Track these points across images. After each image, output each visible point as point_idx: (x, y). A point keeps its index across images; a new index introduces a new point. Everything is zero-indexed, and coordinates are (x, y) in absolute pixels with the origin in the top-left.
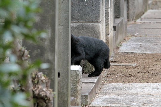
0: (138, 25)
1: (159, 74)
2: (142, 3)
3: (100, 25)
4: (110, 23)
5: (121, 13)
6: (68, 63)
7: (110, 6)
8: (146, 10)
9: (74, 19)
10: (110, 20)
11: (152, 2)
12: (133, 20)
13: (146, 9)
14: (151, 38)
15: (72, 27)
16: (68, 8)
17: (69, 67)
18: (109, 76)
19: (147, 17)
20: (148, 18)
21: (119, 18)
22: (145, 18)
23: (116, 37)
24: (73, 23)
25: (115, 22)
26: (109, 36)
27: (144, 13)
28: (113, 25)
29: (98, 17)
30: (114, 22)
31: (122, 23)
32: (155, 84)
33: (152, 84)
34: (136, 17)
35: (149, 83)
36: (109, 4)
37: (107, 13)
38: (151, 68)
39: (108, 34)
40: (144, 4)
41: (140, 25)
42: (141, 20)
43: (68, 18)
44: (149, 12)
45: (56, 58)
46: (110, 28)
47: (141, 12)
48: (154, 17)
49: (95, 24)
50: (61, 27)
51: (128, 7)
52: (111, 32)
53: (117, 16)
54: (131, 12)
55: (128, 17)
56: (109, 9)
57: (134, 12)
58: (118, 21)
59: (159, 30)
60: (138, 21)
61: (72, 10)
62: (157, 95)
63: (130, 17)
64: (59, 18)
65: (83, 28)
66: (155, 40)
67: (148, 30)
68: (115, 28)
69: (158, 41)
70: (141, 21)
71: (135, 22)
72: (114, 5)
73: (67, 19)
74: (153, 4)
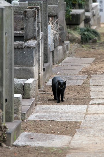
0: (59, 67)
1: (72, 99)
2: (62, 53)
3: (34, 68)
4: (41, 66)
5: (49, 60)
6: (12, 93)
7: (40, 56)
8: (65, 58)
9: (16, 64)
10: (41, 64)
11: (69, 53)
12: (56, 64)
13: (65, 57)
14: (67, 76)
15: (15, 69)
16: (12, 58)
17: (13, 95)
18: (40, 100)
19: (65, 62)
20: (66, 63)
21: (47, 63)
22: (64, 63)
23: (45, 75)
24: (16, 66)
25: (45, 66)
26: (40, 75)
27: (63, 60)
28: (43, 68)
29: (33, 63)
30: (44, 66)
31: (49, 66)
32: (69, 105)
33: (67, 105)
34: (58, 62)
35: (65, 105)
36: (40, 54)
37: (39, 60)
38: (67, 95)
39: (40, 74)
40: (63, 54)
41: (61, 67)
42: (62, 64)
43: (12, 64)
44: (67, 59)
45: (4, 90)
46: (41, 69)
47: (62, 59)
48: (70, 62)
49: (31, 67)
50: (7, 70)
51: (53, 56)
52: (42, 72)
53: (46, 62)
54: (55, 59)
55: (53, 62)
56: (40, 58)
57: (57, 59)
58: (46, 65)
59: (73, 70)
60: (60, 64)
61: (15, 58)
62: (70, 112)
63: (54, 62)
64: (6, 64)
65: (23, 69)
66: (70, 77)
67: (66, 70)
68: (44, 69)
69: (72, 78)
70: (61, 65)
71: (58, 65)
72: (44, 55)
73: (11, 65)
74: (70, 54)
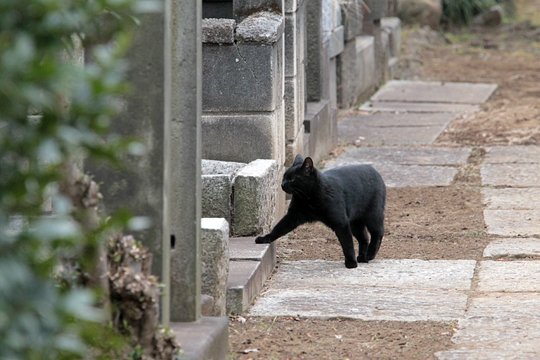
0: (363, 117)
1: (415, 237)
2: (373, 66)
3: (272, 118)
4: (295, 113)
5: (324, 90)
6: (195, 213)
7: (295, 73)
8: (382, 82)
9: (209, 104)
10: (295, 105)
11: (398, 63)
12: (351, 105)
13: (383, 78)
14: (395, 150)
15: (204, 125)
16: (195, 79)
17: (197, 223)
18: (293, 242)
19: (384, 98)
20: (387, 101)
21: (317, 101)
22: (380, 101)
23: (309, 148)
24: (207, 113)
25: (309, 112)
26: (294, 145)
27: (377, 89)
28: (303, 119)
29: (268, 99)
30: (306, 111)
31: (324, 113)
32: (405, 261)
33: (397, 261)
34: (358, 99)
35: (391, 260)
36: (292, 68)
37: (289, 90)
38: (396, 224)
39: (292, 141)
40: (377, 67)
41: (368, 117)
42: (371, 106)
43: (195, 102)
44: (390, 87)
45: (166, 199)
46: (296, 125)
47: (370, 88)
48: (402, 99)
49: (260, 117)
50: (179, 126)
51: (339, 74)
52: (299, 134)
53: (313, 96)
54: (347, 86)
55: (339, 99)
56: (295, 81)
57: (354, 87)
58: (316, 108)
59: (416, 129)
60: (364, 107)
61: (204, 83)
62: (409, 288)
63: (344, 100)
64: (173, 104)
65: (230, 125)
66: (404, 153)
67: (388, 130)
68: (307, 124)
69: (411, 158)
70: (370, 109)
71: (357, 109)
72: (306, 71)
73: (192, 106)
74: (400, 67)
